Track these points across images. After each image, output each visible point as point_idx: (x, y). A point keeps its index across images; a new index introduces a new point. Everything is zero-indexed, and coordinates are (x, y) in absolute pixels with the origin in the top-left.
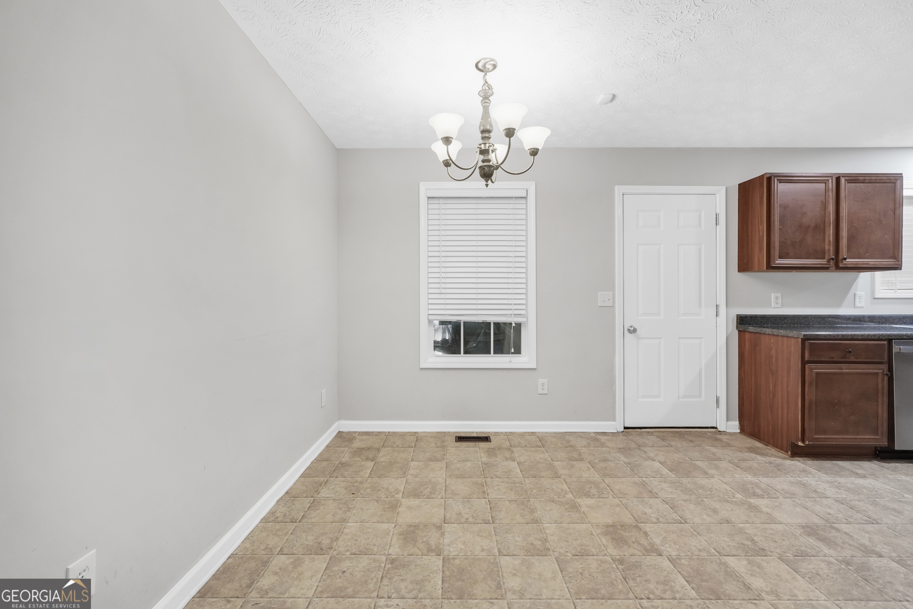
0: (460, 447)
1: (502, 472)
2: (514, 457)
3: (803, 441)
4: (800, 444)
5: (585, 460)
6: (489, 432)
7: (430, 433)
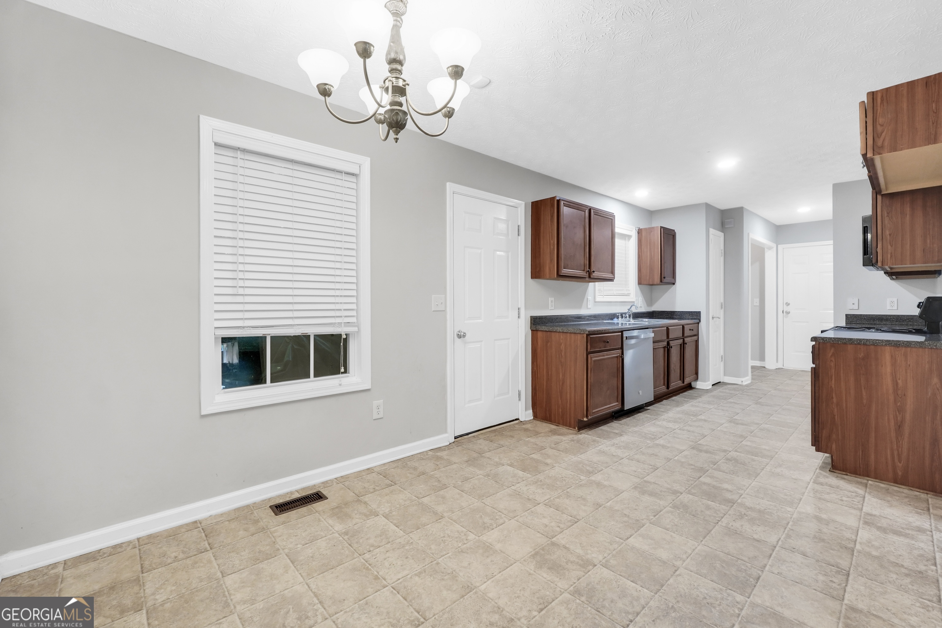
0: (289, 522)
1: (376, 537)
2: (374, 510)
3: (587, 417)
4: (585, 419)
5: (448, 485)
6: (315, 485)
7: (222, 515)
